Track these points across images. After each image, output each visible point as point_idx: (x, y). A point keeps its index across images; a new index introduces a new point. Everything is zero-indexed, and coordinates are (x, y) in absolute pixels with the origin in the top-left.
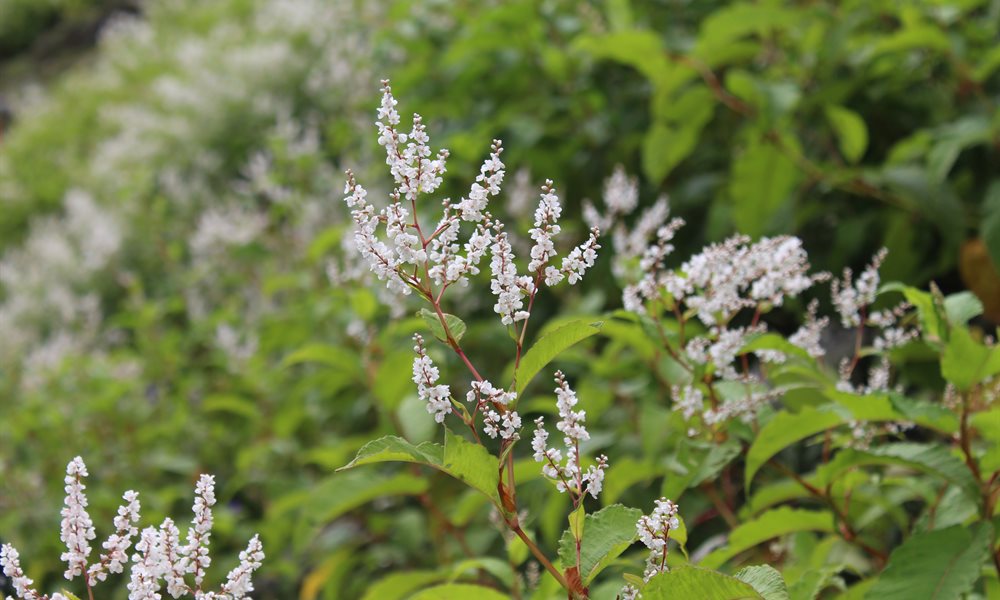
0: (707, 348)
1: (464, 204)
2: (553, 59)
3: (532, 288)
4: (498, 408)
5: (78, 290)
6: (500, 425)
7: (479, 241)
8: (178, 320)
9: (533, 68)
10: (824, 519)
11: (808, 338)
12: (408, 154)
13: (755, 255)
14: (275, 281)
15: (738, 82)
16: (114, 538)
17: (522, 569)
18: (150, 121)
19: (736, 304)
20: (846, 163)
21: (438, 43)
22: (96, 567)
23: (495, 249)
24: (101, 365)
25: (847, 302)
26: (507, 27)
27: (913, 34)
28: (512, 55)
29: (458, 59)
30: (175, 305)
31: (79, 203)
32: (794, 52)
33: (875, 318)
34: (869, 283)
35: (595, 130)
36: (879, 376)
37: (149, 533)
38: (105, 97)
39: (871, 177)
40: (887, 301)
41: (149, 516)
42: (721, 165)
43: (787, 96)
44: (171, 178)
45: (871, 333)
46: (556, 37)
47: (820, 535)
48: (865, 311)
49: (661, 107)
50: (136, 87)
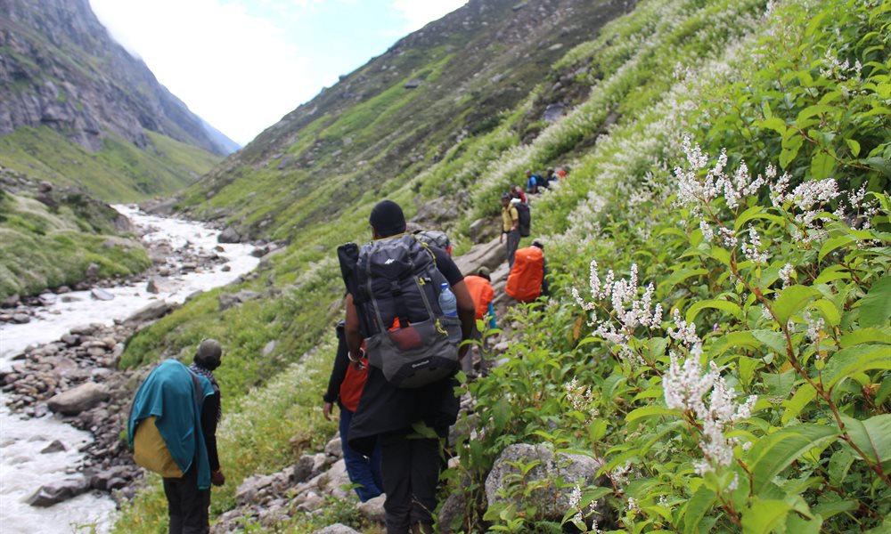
0: (802, 217)
1: (714, 170)
2: (745, 132)
3: (739, 196)
4: (729, 236)
5: (592, 222)
6: (730, 242)
7: (720, 182)
8: (626, 227)
9: (739, 136)
10: (848, 275)
11: (839, 213)
12: (694, 155)
13: (819, 185)
14: (655, 213)
15: (812, 133)
16: (606, 285)
17: (741, 295)
18: (613, 167)
19: (812, 202)
20: (853, 158)
21: (705, 131)
22: (602, 294)
23: (726, 184)
24: (601, 243)
25: (854, 200)
26: (728, 123)
27: (877, 110)
28: (731, 132)
29: (713, 135)
30: (624, 223)
31: (592, 194)
32: (832, 122)
33: (864, 205)
34: (861, 194)
35: (762, 154)
36: (867, 225)
37: (617, 283)
38: (598, 160)
39: (863, 162)
40: (868, 198)
41: (617, 278)
42: (808, 163)
43: (831, 136)
44: (620, 184)
45: (862, 210)
46: (746, 125)
47: (845, 280)
48: (860, 202)
49: (784, 144)
50: (607, 156)
